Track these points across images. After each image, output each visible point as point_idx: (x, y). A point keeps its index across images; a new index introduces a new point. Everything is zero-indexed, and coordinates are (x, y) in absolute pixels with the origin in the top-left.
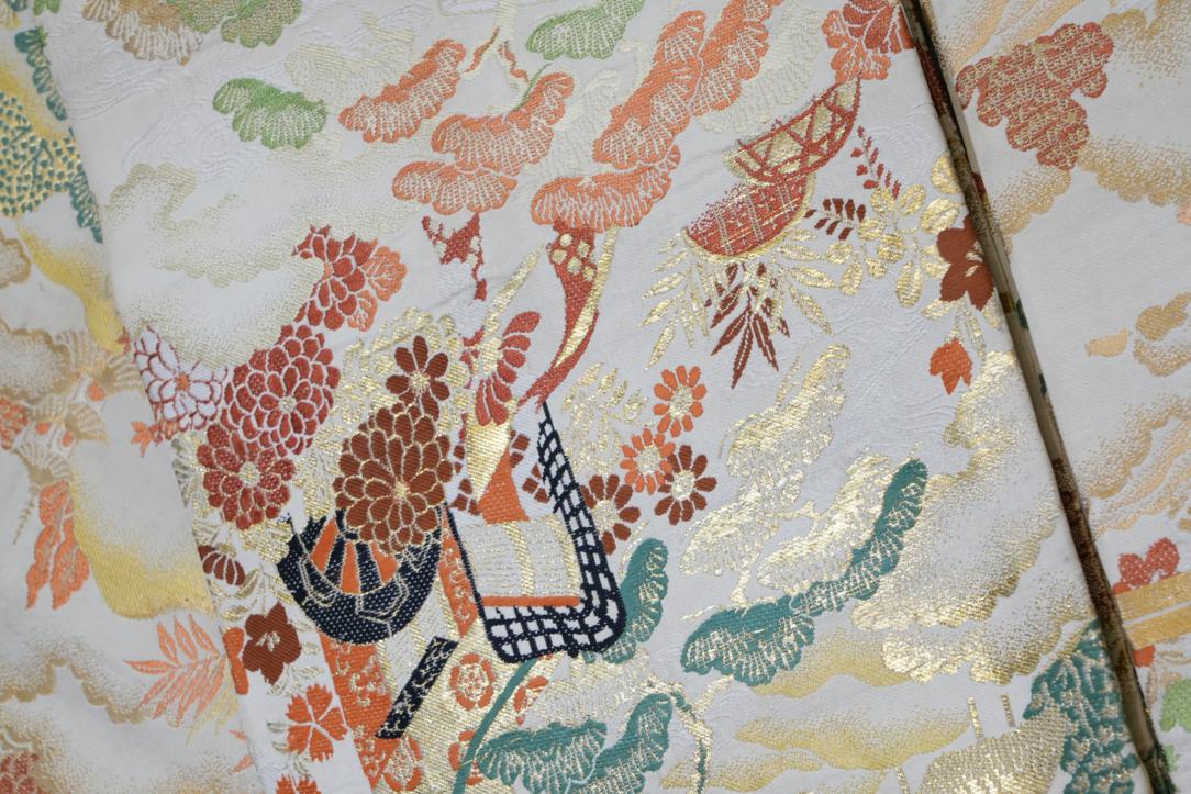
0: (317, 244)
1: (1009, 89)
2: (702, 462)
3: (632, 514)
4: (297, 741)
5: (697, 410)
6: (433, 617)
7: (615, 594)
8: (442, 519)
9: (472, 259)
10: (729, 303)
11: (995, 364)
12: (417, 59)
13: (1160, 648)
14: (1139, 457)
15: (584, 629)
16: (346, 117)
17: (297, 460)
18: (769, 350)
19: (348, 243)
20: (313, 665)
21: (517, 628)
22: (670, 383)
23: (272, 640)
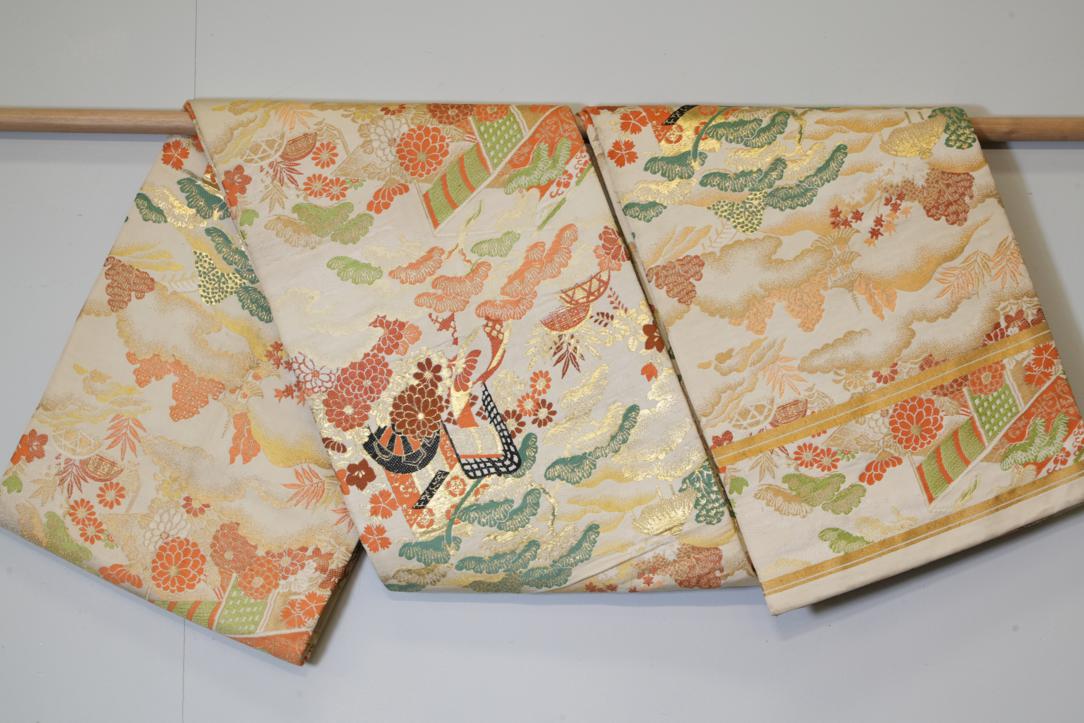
0: (380, 322)
1: (666, 276)
2: (550, 405)
3: (523, 424)
4: (374, 512)
5: (548, 386)
6: (438, 463)
7: (516, 453)
8: (440, 427)
9: (451, 330)
10: (559, 348)
11: (665, 373)
12: (423, 254)
13: (728, 467)
14: (718, 403)
15: (504, 466)
16: (392, 274)
17: (372, 405)
18: (576, 365)
19: (395, 322)
20: (382, 481)
21: (475, 466)
22: (536, 377)
23: (361, 474)
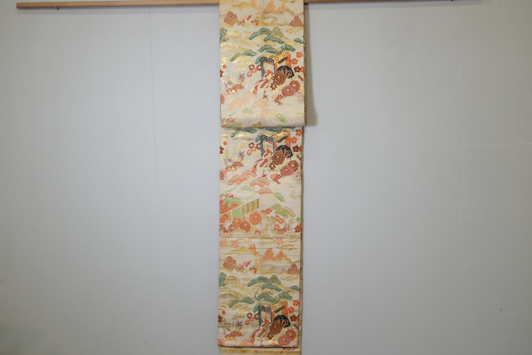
0: (280, 103)
4: (297, 61)
6: (279, 66)
18: (240, 75)
22: (250, 76)
23: (297, 70)
